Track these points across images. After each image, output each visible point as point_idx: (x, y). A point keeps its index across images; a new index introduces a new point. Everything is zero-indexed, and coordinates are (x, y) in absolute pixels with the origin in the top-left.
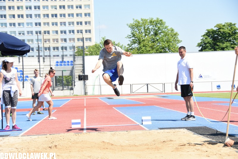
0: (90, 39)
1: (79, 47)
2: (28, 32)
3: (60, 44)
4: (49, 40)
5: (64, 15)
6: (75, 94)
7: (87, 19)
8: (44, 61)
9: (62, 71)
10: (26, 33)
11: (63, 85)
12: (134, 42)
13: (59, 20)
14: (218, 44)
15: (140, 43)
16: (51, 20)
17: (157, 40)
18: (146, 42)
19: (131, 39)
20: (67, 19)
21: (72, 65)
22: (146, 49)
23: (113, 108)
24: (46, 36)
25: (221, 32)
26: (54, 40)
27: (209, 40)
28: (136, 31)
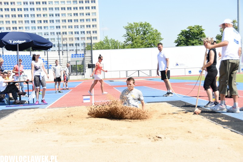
0: (96, 38)
1: (88, 43)
2: (51, 33)
3: (74, 42)
4: (66, 39)
5: (77, 20)
6: (85, 78)
7: (94, 23)
8: (63, 54)
9: (76, 61)
10: (49, 34)
11: (77, 72)
12: (128, 40)
13: (73, 24)
14: (190, 40)
15: (133, 40)
16: (67, 24)
17: (146, 38)
18: (137, 40)
19: (127, 37)
20: (79, 24)
21: (83, 57)
22: (137, 45)
23: (114, 88)
24: (64, 36)
25: (191, 32)
26: (70, 38)
27: (183, 38)
28: (130, 32)
